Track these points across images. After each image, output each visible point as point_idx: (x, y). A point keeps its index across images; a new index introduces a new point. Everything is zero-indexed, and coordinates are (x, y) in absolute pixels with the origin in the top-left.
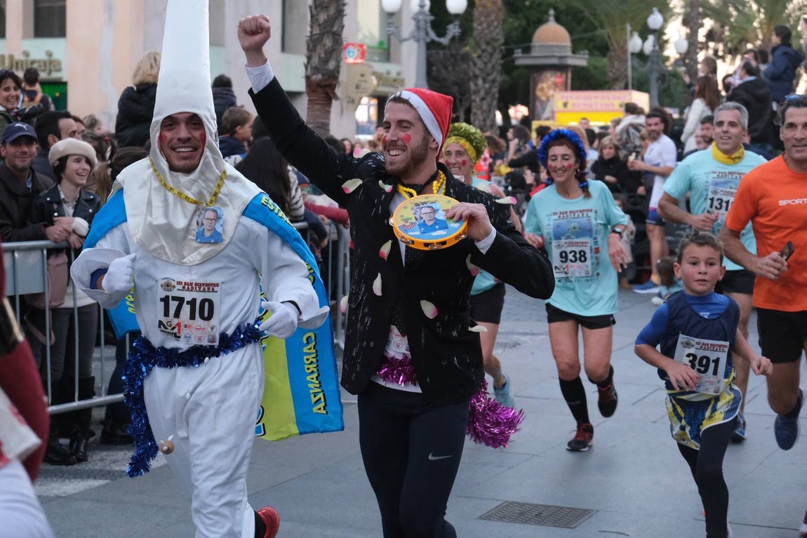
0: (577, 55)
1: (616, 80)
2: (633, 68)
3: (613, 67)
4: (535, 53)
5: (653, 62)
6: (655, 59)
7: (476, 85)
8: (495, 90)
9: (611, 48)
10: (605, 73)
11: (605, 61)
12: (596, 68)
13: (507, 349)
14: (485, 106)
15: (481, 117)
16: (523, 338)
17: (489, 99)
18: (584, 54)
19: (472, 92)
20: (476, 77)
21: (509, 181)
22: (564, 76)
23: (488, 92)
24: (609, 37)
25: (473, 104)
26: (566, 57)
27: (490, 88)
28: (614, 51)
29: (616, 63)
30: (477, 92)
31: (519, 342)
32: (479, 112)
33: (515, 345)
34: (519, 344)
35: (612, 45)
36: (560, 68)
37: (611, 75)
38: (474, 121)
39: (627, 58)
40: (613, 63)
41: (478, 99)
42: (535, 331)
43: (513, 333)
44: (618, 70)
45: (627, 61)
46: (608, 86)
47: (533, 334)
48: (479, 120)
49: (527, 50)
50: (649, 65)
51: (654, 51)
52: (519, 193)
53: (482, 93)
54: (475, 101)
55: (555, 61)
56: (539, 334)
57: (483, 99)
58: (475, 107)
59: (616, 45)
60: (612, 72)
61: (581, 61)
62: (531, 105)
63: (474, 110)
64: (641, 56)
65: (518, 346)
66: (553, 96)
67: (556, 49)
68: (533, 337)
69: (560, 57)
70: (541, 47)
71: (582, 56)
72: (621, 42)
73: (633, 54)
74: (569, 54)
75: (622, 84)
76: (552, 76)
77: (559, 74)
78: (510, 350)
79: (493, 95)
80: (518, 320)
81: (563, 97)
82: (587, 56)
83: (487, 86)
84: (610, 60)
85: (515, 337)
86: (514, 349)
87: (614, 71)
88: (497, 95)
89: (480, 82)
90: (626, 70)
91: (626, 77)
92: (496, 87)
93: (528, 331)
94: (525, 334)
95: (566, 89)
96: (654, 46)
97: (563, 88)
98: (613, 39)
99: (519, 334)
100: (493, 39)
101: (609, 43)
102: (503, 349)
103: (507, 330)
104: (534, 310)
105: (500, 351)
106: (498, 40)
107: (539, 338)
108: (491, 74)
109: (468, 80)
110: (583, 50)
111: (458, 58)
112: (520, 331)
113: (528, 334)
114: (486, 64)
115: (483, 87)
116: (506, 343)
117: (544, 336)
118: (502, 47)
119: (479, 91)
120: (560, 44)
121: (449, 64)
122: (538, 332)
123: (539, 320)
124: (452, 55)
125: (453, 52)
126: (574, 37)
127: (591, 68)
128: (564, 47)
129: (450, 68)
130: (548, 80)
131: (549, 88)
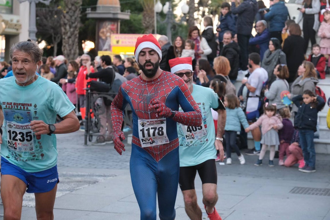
0: (123, 13)
1: (147, 28)
2: (157, 21)
3: (145, 20)
4: (98, 11)
5: (169, 18)
6: (170, 16)
7: (65, 29)
8: (77, 32)
9: (144, 9)
10: (140, 24)
11: (140, 16)
12: (134, 20)
13: (90, 185)
14: (70, 42)
15: (68, 49)
16: (99, 178)
17: (73, 37)
18: (128, 12)
19: (63, 33)
20: (65, 24)
21: (89, 86)
22: (116, 25)
23: (72, 34)
24: (143, 3)
25: (63, 41)
26: (117, 14)
27: (74, 31)
28: (147, 11)
29: (147, 18)
30: (66, 33)
31: (97, 181)
32: (67, 45)
33: (95, 182)
34: (98, 182)
35: (145, 8)
36: (114, 20)
37: (144, 25)
38: (64, 50)
39: (154, 15)
40: (145, 18)
41: (66, 38)
42: (106, 174)
43: (93, 176)
44: (148, 22)
45: (154, 17)
46: (142, 31)
47: (105, 176)
48: (67, 50)
49: (94, 9)
50: (166, 19)
51: (169, 11)
52: (95, 94)
53: (69, 34)
54: (64, 39)
55: (111, 16)
56: (108, 176)
57: (69, 38)
58: (65, 42)
59: (147, 7)
60: (144, 23)
61: (126, 16)
62: (96, 42)
63: (64, 44)
64: (161, 14)
65: (97, 183)
66: (110, 37)
67: (111, 9)
68: (105, 178)
69: (114, 14)
70: (103, 7)
71: (126, 13)
72: (150, 7)
73: (157, 13)
74: (119, 12)
75: (151, 31)
76: (108, 25)
77: (113, 23)
78: (92, 185)
79: (76, 35)
80: (95, 168)
81: (116, 38)
82: (129, 13)
83: (72, 30)
84: (144, 16)
85: (95, 178)
86: (94, 185)
87: (146, 22)
88: (78, 35)
89: (68, 27)
90: (153, 22)
91: (153, 26)
92: (77, 31)
93: (102, 175)
94: (100, 176)
95: (117, 33)
96: (169, 9)
97: (115, 32)
98: (145, 4)
99: (96, 176)
100: (75, 2)
101: (143, 6)
102: (88, 184)
103: (89, 174)
104: (104, 162)
105: (86, 186)
106: (78, 3)
107: (109, 178)
108: (74, 23)
109: (60, 26)
110: (128, 10)
111: (54, 12)
112: (97, 174)
113: (102, 176)
114: (71, 17)
115: (70, 31)
116: (90, 181)
117: (111, 177)
118: (81, 7)
119: (67, 33)
120: (114, 6)
121: (48, 16)
122: (108, 175)
123: (108, 168)
124: (50, 11)
125: (51, 9)
126: (122, 2)
127: (132, 20)
128: (116, 8)
129: (49, 18)
130: (107, 27)
131: (107, 32)
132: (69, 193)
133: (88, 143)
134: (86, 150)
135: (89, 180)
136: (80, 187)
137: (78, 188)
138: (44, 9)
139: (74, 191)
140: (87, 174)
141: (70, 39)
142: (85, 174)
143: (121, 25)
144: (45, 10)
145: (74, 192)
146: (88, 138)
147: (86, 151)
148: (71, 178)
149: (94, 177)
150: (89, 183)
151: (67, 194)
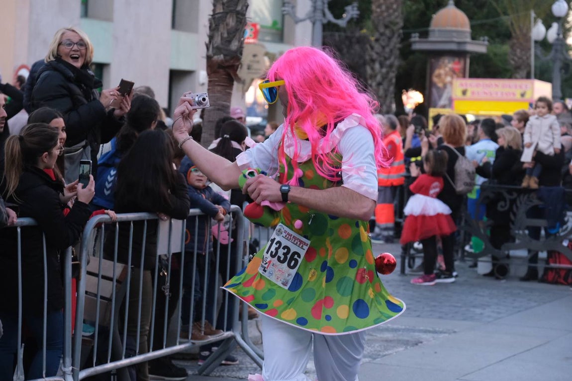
0: (477, 42)
1: (518, 68)
2: (536, 56)
3: (515, 55)
4: (432, 38)
5: (556, 51)
6: (559, 47)
7: (373, 69)
8: (392, 75)
9: (514, 35)
10: (506, 61)
11: (506, 48)
12: (495, 55)
13: (408, 347)
14: (381, 92)
16: (424, 336)
17: (385, 84)
18: (484, 40)
19: (368, 76)
20: (373, 61)
22: (462, 62)
23: (384, 78)
24: (512, 24)
26: (465, 43)
27: (388, 73)
28: (517, 38)
29: (518, 51)
30: (373, 77)
31: (421, 340)
33: (417, 343)
34: (421, 342)
35: (515, 32)
36: (459, 54)
37: (512, 62)
39: (530, 45)
40: (514, 51)
41: (374, 84)
42: (437, 329)
43: (414, 331)
44: (519, 58)
45: (530, 49)
46: (509, 74)
47: (435, 332)
49: (425, 34)
50: (552, 53)
51: (557, 39)
53: (379, 78)
55: (453, 47)
56: (441, 332)
57: (379, 84)
59: (518, 32)
60: (513, 59)
61: (480, 47)
62: (427, 92)
64: (544, 44)
65: (420, 344)
66: (451, 83)
67: (454, 34)
68: (435, 335)
69: (459, 43)
70: (440, 31)
71: (481, 42)
72: (525, 30)
73: (536, 42)
74: (469, 39)
75: (524, 73)
76: (449, 63)
77: (456, 60)
78: (412, 348)
79: (391, 80)
80: (418, 316)
81: (462, 85)
82: (486, 43)
83: (384, 70)
84: (512, 46)
86: (416, 347)
87: (516, 59)
88: (394, 81)
89: (377, 66)
90: (529, 58)
91: (529, 65)
92: (393, 72)
93: (431, 329)
94: (426, 331)
95: (464, 77)
96: (558, 34)
97: (461, 75)
98: (516, 26)
99: (420, 331)
100: (391, 23)
101: (511, 29)
102: (404, 347)
103: (408, 327)
104: (435, 306)
105: (401, 349)
106: (397, 23)
107: (442, 336)
108: (389, 58)
109: (365, 64)
110: (483, 36)
111: (354, 40)
112: (422, 328)
113: (429, 332)
114: (383, 48)
115: (380, 72)
116: (408, 341)
117: (447, 335)
118: (401, 31)
119: (375, 76)
120: (460, 29)
121: (344, 46)
122: (441, 330)
123: (440, 318)
124: (347, 37)
125: (349, 34)
126: (475, 23)
127: (491, 55)
128: (463, 32)
129: (345, 50)
130: (446, 66)
131: (446, 75)
132: (369, 362)
133: (407, 270)
134: (402, 283)
135: (406, 338)
136: (390, 352)
137: (386, 353)
138: (337, 34)
139: (377, 358)
140: (403, 327)
141: (381, 87)
142: (400, 327)
143: (471, 64)
144: (339, 36)
145: (378, 360)
146: (407, 261)
147: (404, 285)
148: (374, 334)
149: (416, 334)
150: (406, 343)
151: (367, 362)
